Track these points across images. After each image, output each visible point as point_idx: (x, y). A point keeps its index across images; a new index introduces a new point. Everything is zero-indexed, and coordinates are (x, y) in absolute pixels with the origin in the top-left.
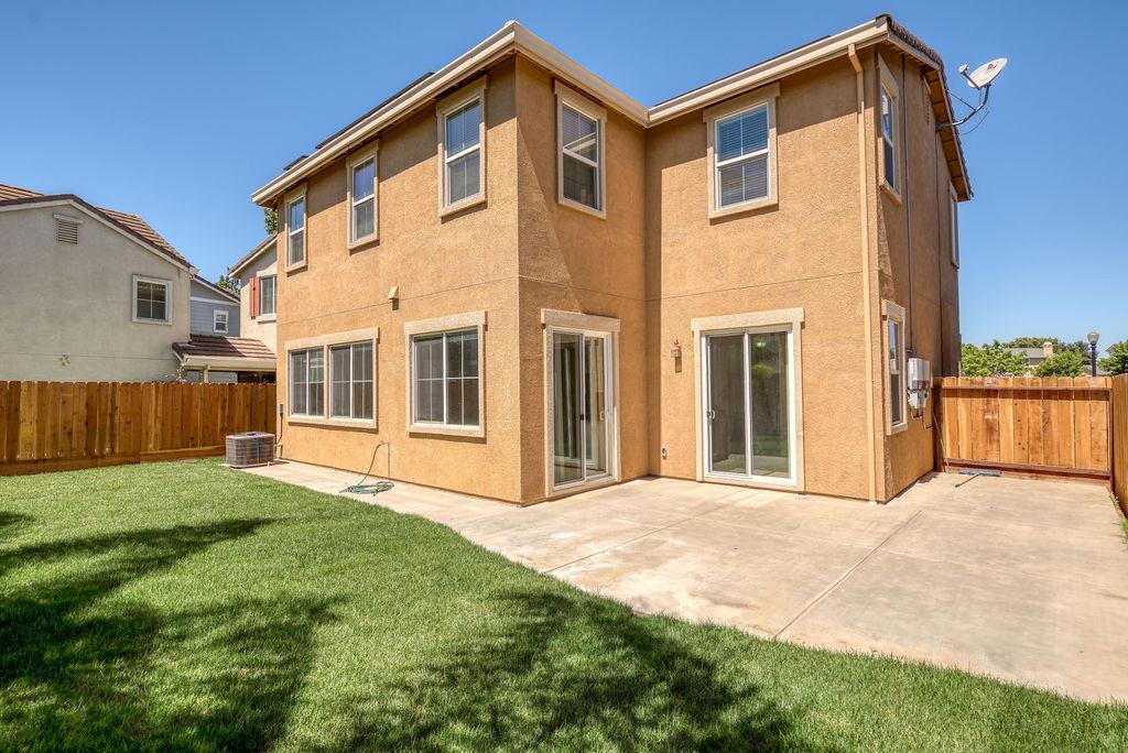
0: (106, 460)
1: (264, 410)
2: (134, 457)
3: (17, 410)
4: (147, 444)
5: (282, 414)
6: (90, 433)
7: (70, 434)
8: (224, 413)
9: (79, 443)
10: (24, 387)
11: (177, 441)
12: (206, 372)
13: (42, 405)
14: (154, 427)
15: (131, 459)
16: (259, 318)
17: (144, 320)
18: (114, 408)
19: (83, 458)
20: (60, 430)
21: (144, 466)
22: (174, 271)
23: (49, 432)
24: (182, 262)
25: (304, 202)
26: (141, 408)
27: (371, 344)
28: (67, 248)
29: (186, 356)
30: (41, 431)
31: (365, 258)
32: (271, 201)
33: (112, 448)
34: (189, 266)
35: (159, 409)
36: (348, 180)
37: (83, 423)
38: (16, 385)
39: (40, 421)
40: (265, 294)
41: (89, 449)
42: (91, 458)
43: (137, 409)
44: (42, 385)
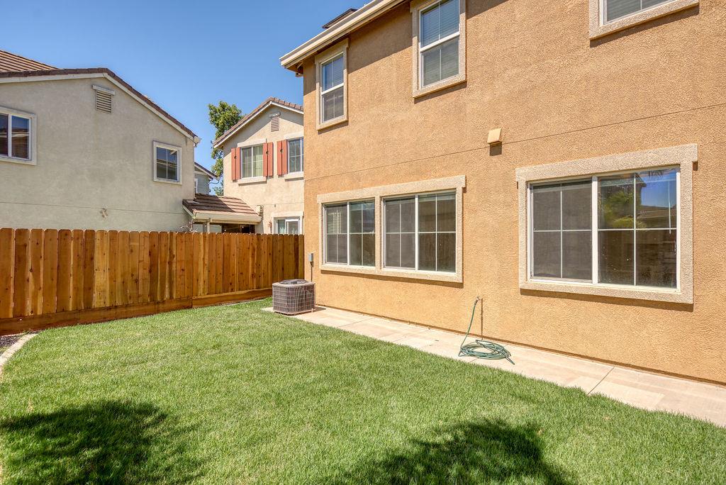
0: (166, 306)
1: (281, 258)
2: (187, 304)
3: (92, 259)
4: (197, 291)
5: (312, 263)
6: (153, 280)
7: (137, 281)
8: (253, 260)
9: (144, 289)
10: (98, 236)
11: (220, 287)
12: (208, 224)
13: (113, 254)
14: (202, 273)
15: (186, 304)
16: (240, 181)
17: (162, 180)
18: (172, 256)
19: (148, 304)
20: (129, 278)
21: (197, 311)
22: (183, 139)
23: (119, 280)
24: (189, 132)
25: (345, 58)
26: (192, 256)
27: (454, 194)
28: (104, 116)
29: (195, 211)
30: (113, 279)
31: (441, 103)
32: (296, 65)
33: (171, 294)
34: (194, 136)
35: (207, 257)
36: (414, 25)
37: (147, 272)
38: (91, 233)
39: (112, 269)
40: (244, 161)
41: (152, 295)
42: (153, 304)
43: (190, 257)
44: (113, 233)
